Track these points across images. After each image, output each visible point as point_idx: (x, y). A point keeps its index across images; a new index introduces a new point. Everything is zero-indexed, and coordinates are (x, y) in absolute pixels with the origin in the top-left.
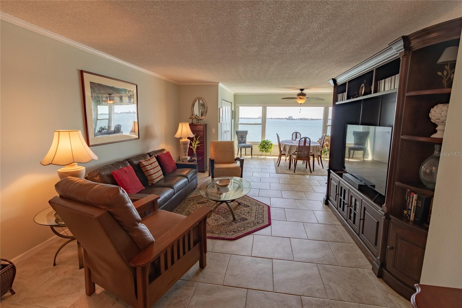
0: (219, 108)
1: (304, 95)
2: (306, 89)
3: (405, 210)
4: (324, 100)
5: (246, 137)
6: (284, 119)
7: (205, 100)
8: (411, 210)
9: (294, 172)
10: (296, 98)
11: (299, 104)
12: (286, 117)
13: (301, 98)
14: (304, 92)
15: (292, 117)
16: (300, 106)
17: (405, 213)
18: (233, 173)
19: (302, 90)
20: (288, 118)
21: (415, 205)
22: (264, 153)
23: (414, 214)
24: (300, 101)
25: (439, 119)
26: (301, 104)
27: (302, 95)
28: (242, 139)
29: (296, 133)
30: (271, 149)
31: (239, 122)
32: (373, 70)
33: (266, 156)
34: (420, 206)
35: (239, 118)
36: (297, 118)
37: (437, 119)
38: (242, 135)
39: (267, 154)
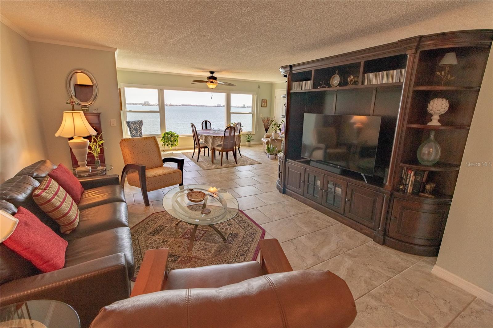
0: (119, 88)
1: (215, 78)
2: (217, 72)
3: (401, 185)
4: (235, 86)
5: (141, 129)
6: (139, 104)
7: (91, 74)
8: (408, 184)
9: (221, 166)
10: (206, 82)
11: (210, 88)
12: (141, 103)
13: (212, 82)
14: (214, 75)
15: (148, 102)
16: (212, 92)
17: (401, 188)
18: (173, 179)
19: (212, 73)
20: (143, 103)
21: (413, 180)
22: (170, 147)
23: (412, 187)
24: (211, 86)
25: (439, 111)
26: (212, 89)
27: (212, 78)
28: (137, 132)
29: (206, 122)
30: (177, 142)
31: (126, 109)
32: (360, 62)
33: (172, 150)
34: (419, 180)
35: (125, 104)
36: (154, 104)
37: (437, 111)
38: (136, 127)
39: (174, 148)
